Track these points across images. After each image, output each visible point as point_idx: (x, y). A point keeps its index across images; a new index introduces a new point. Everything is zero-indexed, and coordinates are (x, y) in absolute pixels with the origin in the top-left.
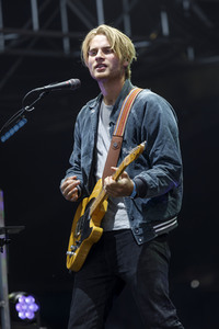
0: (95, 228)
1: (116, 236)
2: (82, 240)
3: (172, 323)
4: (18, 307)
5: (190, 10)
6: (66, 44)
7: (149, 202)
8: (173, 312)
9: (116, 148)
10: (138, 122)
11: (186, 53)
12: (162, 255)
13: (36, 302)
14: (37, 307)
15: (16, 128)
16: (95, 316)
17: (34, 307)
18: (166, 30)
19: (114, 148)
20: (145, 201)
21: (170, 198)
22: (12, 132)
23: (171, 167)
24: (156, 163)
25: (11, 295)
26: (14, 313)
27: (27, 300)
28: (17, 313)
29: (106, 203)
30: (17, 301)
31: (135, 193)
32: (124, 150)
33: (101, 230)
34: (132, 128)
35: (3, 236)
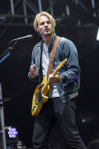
0: (45, 97)
1: (53, 100)
2: (38, 102)
3: (77, 137)
4: (9, 133)
5: (78, 4)
6: (26, 20)
7: (67, 85)
8: (77, 132)
9: (52, 63)
10: (61, 51)
11: (77, 22)
12: (72, 108)
13: (16, 130)
14: (17, 133)
15: (6, 57)
16: (44, 134)
17: (16, 133)
18: (68, 13)
19: (51, 63)
20: (65, 85)
21: (75, 83)
22: (4, 58)
23: (76, 70)
24: (69, 68)
25: (6, 128)
26: (7, 135)
27: (13, 130)
28: (9, 135)
29: (49, 86)
30: (9, 130)
31: (61, 81)
32: (55, 63)
33: (47, 97)
34: (58, 54)
35: (1, 103)
